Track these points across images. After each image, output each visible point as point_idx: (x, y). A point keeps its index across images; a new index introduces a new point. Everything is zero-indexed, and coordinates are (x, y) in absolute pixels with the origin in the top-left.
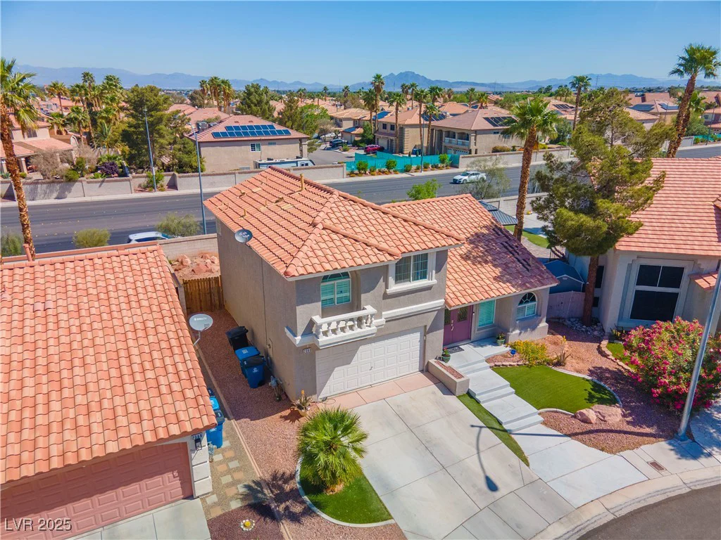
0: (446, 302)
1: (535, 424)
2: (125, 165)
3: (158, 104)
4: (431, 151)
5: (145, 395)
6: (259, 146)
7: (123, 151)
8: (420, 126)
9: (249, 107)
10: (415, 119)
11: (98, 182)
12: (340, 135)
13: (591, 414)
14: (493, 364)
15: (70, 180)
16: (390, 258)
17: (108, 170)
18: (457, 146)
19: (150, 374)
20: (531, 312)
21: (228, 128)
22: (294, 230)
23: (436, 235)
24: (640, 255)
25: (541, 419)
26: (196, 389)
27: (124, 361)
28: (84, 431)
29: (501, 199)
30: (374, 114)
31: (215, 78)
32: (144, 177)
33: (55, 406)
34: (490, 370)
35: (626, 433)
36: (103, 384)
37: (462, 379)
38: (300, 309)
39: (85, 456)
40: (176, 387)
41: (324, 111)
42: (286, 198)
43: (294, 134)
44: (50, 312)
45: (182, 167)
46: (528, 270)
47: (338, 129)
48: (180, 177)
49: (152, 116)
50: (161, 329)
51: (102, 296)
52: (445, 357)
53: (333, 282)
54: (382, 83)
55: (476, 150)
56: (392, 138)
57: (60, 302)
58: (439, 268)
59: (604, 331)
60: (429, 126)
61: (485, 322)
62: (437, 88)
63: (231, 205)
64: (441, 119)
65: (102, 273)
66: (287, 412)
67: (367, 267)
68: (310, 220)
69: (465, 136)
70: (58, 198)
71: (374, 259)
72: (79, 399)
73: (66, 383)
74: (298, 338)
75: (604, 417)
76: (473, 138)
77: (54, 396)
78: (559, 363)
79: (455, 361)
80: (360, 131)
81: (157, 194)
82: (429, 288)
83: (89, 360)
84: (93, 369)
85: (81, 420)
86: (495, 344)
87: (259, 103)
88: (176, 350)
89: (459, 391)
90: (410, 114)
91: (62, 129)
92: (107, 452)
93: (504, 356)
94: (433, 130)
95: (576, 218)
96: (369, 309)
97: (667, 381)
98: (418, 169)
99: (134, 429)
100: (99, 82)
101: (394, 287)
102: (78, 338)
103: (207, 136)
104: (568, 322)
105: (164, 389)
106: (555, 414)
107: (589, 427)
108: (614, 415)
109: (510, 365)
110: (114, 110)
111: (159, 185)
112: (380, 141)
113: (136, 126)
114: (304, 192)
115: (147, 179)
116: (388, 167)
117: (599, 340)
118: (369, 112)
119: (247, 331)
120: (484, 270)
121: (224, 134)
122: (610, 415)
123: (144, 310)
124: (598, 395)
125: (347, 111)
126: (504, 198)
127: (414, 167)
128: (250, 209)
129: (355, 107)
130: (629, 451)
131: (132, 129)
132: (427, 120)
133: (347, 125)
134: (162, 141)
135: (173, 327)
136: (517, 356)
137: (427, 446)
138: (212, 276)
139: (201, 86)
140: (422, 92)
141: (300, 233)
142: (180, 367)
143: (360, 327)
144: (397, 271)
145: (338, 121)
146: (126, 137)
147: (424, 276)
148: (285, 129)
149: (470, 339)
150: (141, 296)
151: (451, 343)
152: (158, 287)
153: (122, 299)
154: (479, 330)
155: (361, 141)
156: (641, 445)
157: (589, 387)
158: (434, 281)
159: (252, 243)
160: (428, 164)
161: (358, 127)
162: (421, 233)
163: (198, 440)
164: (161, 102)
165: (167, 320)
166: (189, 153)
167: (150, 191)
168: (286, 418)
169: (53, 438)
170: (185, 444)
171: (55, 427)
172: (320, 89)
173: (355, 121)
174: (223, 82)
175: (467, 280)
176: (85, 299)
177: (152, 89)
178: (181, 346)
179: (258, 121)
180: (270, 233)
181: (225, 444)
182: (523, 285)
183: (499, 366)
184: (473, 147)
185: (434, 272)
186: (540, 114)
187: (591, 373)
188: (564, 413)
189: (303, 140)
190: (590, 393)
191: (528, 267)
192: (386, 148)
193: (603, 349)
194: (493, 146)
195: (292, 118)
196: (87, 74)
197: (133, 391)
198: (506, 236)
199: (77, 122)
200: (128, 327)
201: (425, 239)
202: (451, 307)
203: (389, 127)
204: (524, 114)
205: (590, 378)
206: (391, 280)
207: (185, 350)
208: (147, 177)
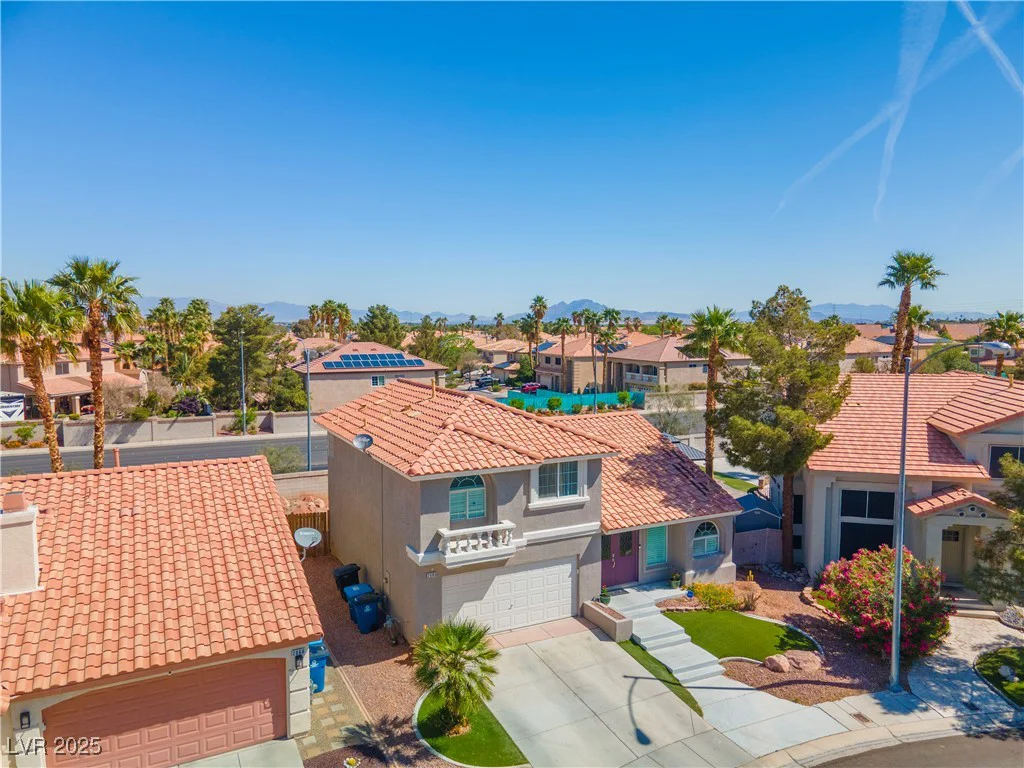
0: (602, 526)
1: (713, 675)
2: (207, 403)
3: (258, 326)
4: (609, 388)
5: (242, 603)
6: (382, 379)
7: (205, 389)
8: (593, 359)
9: (372, 332)
10: (586, 350)
11: (169, 422)
12: (489, 372)
13: (782, 660)
14: (664, 609)
15: (137, 419)
16: (529, 461)
17: (188, 408)
18: (642, 383)
19: (248, 582)
20: (712, 548)
21: (342, 357)
22: (421, 433)
23: (587, 442)
24: (840, 476)
25: (722, 668)
26: (300, 598)
27: (218, 568)
28: (174, 635)
29: (692, 436)
30: (534, 345)
31: (330, 302)
32: (230, 416)
33: (142, 609)
34: (662, 615)
35: (824, 683)
36: (195, 589)
37: (624, 620)
38: (425, 519)
39: (174, 658)
40: (277, 595)
41: (470, 343)
42: (413, 406)
43: (429, 365)
44: (138, 517)
45: (280, 404)
46: (705, 494)
47: (487, 364)
48: (278, 417)
49: (249, 340)
50: (262, 538)
51: (197, 503)
52: (603, 599)
53: (463, 491)
54: (545, 307)
55: (667, 387)
56: (557, 374)
57: (150, 508)
58: (591, 482)
59: (808, 576)
60: (603, 359)
61: (656, 560)
62: (613, 311)
63: (348, 418)
64: (621, 349)
65: (197, 481)
66: (405, 657)
67: (503, 470)
68: (440, 423)
69: (652, 370)
70: (117, 442)
71: (512, 462)
72: (168, 603)
73: (154, 587)
74: (422, 555)
75: (798, 664)
76: (662, 372)
77: (141, 599)
78: (749, 607)
79: (615, 602)
80: (515, 366)
81: (246, 437)
82: (580, 506)
83: (181, 565)
84: (185, 575)
85: (170, 624)
86: (670, 587)
87: (385, 328)
88: (279, 559)
89: (620, 635)
90: (580, 346)
91: (130, 361)
92: (199, 655)
93: (680, 601)
94: (610, 363)
95: (752, 427)
96: (507, 524)
97: (870, 615)
98: (590, 409)
99: (229, 634)
100: (181, 308)
101: (537, 502)
102: (169, 544)
103: (316, 367)
104: (765, 568)
105: (263, 597)
106: (742, 664)
107: (779, 677)
108: (812, 663)
109: (686, 610)
110: (199, 338)
111: (249, 427)
112: (542, 378)
113: (226, 354)
114: (435, 399)
115: (234, 419)
116: (551, 407)
117: (800, 587)
118: (527, 343)
119: (359, 569)
120: (650, 493)
121: (338, 364)
122: (805, 662)
123: (243, 519)
124: (791, 642)
125: (499, 342)
126: (696, 435)
127: (585, 408)
128: (372, 420)
129: (510, 338)
130: (829, 703)
131: (223, 357)
132: (602, 352)
133: (499, 360)
134: (258, 370)
135: (276, 538)
136: (695, 600)
137: (576, 691)
138: (319, 511)
139: (311, 312)
140: (595, 315)
141: (427, 435)
142: (283, 576)
143: (495, 545)
144: (542, 481)
145: (488, 355)
146: (214, 367)
147: (574, 491)
148: (417, 358)
149: (637, 581)
150: (240, 505)
151: (612, 583)
152: (260, 497)
153: (219, 507)
154: (647, 569)
155: (518, 379)
156: (844, 696)
157: (782, 633)
158: (586, 498)
159: (372, 449)
160: (603, 404)
161: (513, 362)
162: (569, 440)
163: (299, 657)
164: (262, 324)
165: (270, 529)
166: (291, 386)
167: (236, 435)
168: (402, 662)
169: (139, 639)
170: (283, 660)
171: (141, 629)
172: (466, 320)
173: (509, 355)
174: (339, 306)
175: (628, 502)
176: (178, 507)
177: (253, 308)
178: (284, 555)
179: (382, 349)
180: (393, 439)
181: (327, 688)
182: (697, 511)
183: (672, 610)
184: (662, 383)
185: (586, 486)
186: (720, 324)
187: (787, 619)
188: (751, 662)
189: (440, 372)
190: (782, 640)
191: (706, 492)
192: (549, 387)
193: (806, 595)
194: (690, 382)
195: (425, 348)
196: (166, 300)
197: (229, 598)
198: (678, 457)
199: (150, 353)
200: (224, 535)
201: (573, 445)
202: (607, 530)
203: (553, 360)
204: (702, 323)
205: (785, 624)
206: (534, 493)
207: (289, 558)
208: (235, 416)
